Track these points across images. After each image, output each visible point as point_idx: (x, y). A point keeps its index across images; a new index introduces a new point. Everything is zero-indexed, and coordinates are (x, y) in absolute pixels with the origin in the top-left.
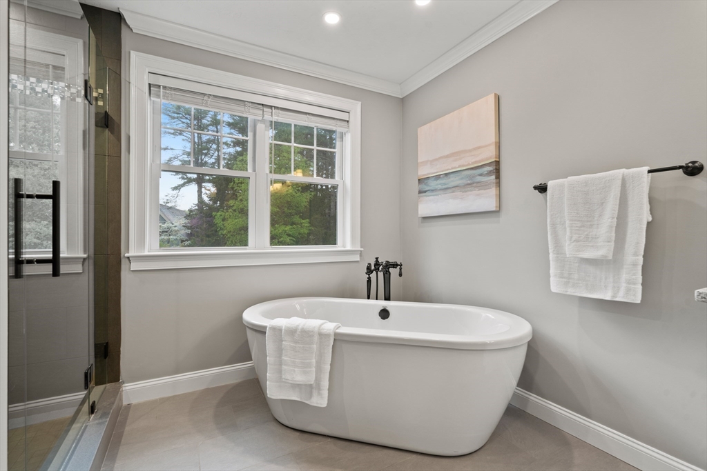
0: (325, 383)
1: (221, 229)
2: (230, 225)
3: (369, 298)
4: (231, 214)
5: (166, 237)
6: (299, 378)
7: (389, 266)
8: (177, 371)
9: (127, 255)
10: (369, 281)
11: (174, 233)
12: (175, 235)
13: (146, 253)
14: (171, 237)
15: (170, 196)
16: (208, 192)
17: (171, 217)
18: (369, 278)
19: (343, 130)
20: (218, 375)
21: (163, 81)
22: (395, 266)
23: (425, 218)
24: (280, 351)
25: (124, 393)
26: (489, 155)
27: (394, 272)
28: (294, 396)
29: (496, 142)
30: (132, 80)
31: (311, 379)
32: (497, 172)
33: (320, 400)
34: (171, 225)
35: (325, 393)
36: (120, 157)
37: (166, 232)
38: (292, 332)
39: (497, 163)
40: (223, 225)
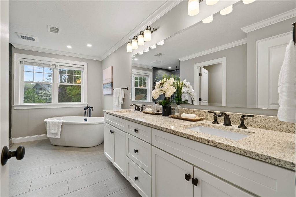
0: (60, 133)
1: (69, 94)
2: (74, 92)
3: (85, 116)
4: (74, 88)
5: (45, 98)
6: (53, 132)
7: (90, 108)
8: (28, 135)
9: (13, 105)
10: (85, 112)
11: (49, 96)
12: (49, 97)
13: (19, 105)
14: (47, 97)
15: (46, 79)
16: (64, 78)
17: (47, 88)
18: (85, 111)
19: (83, 70)
20: (40, 137)
21: (24, 60)
22: (92, 108)
23: (105, 95)
24: (50, 127)
25: (12, 141)
26: (110, 81)
27: (91, 109)
28: (53, 137)
29: (112, 78)
30: (15, 60)
31: (56, 132)
32: (112, 85)
33: (58, 137)
34: (47, 92)
35: (59, 135)
36: (11, 80)
37: (45, 95)
38: (52, 122)
39: (112, 83)
40: (70, 92)
